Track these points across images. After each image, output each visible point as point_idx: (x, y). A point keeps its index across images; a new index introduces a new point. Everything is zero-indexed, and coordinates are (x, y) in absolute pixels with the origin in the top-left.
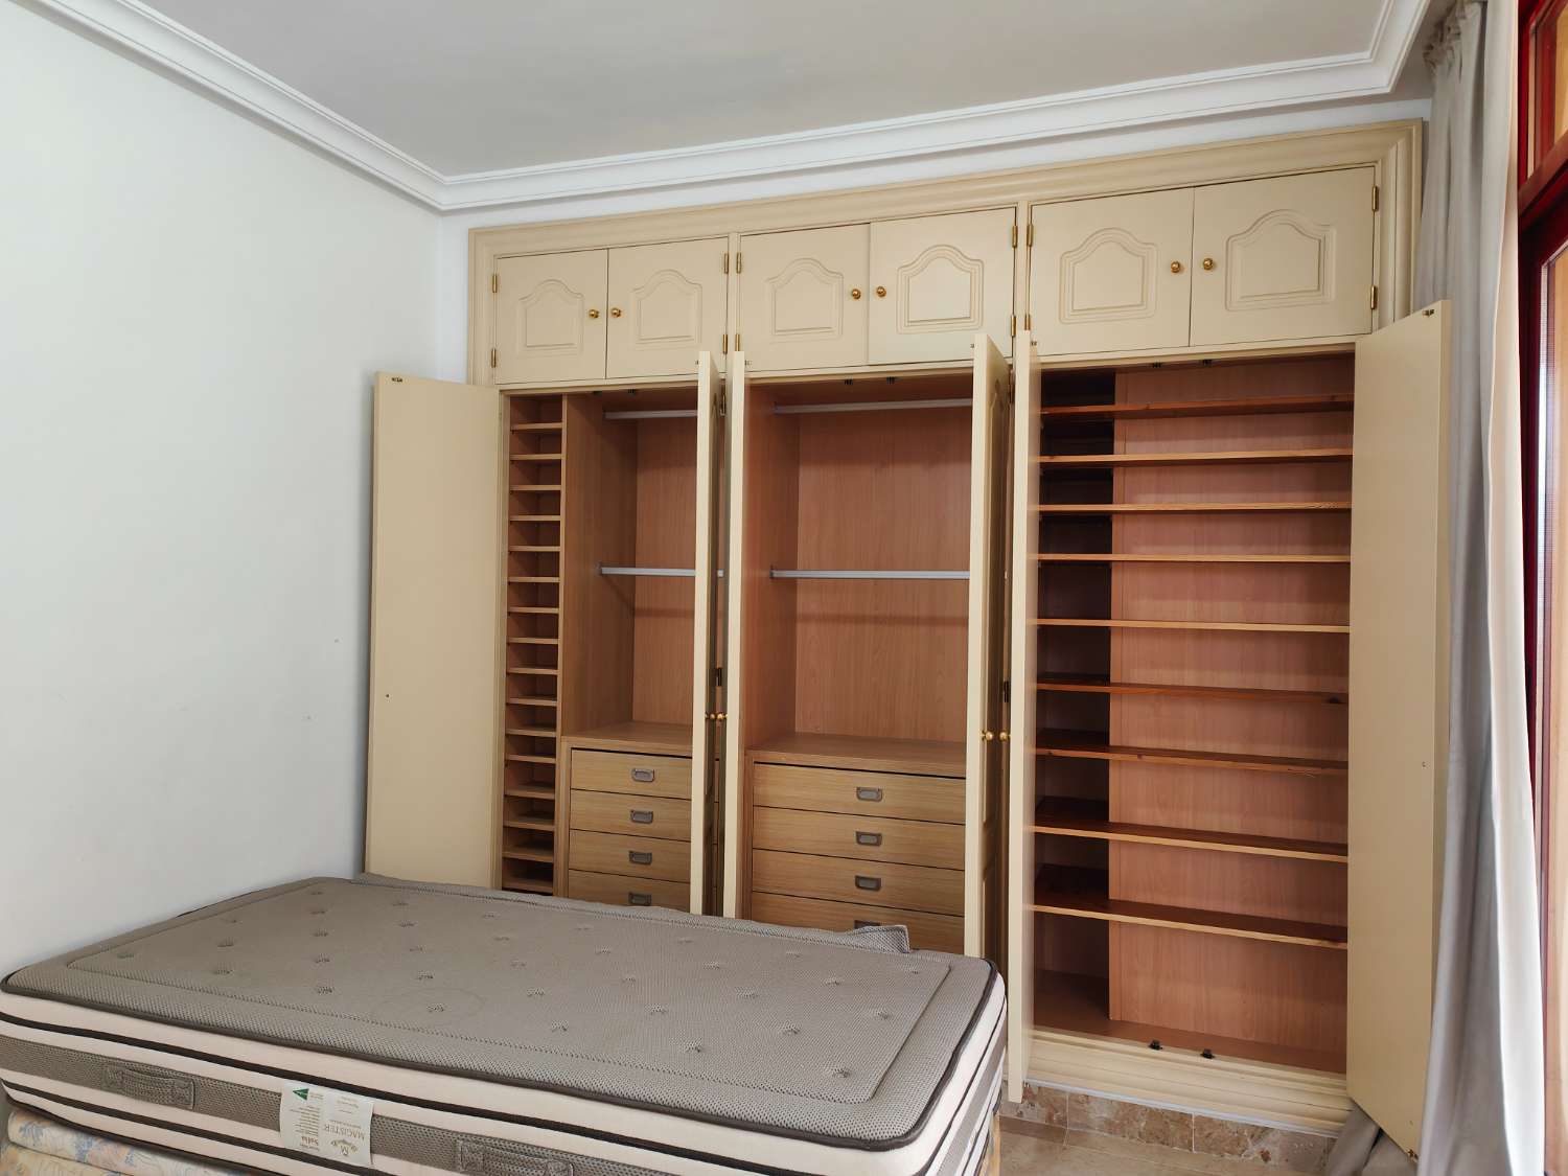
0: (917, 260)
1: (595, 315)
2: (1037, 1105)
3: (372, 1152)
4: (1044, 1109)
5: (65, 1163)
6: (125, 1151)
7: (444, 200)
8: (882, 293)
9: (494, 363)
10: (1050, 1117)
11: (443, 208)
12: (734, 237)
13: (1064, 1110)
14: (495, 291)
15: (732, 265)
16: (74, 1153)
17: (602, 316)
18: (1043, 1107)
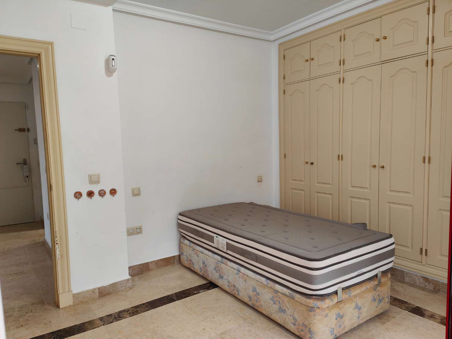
0: (396, 25)
1: (307, 61)
2: (431, 284)
3: (227, 249)
4: (433, 286)
5: (188, 246)
6: (195, 245)
7: (272, 38)
8: (385, 38)
9: (284, 78)
10: (435, 288)
11: (272, 40)
12: (343, 30)
13: (440, 287)
14: (284, 59)
15: (342, 39)
16: (188, 245)
17: (309, 61)
18: (432, 285)
